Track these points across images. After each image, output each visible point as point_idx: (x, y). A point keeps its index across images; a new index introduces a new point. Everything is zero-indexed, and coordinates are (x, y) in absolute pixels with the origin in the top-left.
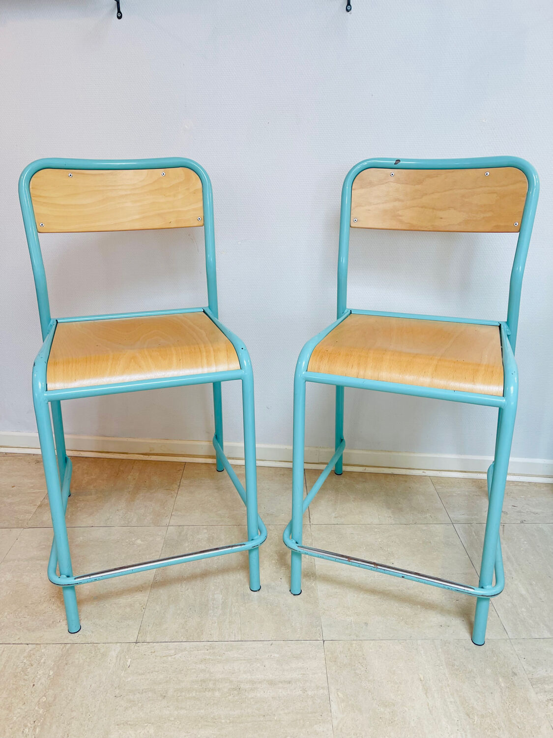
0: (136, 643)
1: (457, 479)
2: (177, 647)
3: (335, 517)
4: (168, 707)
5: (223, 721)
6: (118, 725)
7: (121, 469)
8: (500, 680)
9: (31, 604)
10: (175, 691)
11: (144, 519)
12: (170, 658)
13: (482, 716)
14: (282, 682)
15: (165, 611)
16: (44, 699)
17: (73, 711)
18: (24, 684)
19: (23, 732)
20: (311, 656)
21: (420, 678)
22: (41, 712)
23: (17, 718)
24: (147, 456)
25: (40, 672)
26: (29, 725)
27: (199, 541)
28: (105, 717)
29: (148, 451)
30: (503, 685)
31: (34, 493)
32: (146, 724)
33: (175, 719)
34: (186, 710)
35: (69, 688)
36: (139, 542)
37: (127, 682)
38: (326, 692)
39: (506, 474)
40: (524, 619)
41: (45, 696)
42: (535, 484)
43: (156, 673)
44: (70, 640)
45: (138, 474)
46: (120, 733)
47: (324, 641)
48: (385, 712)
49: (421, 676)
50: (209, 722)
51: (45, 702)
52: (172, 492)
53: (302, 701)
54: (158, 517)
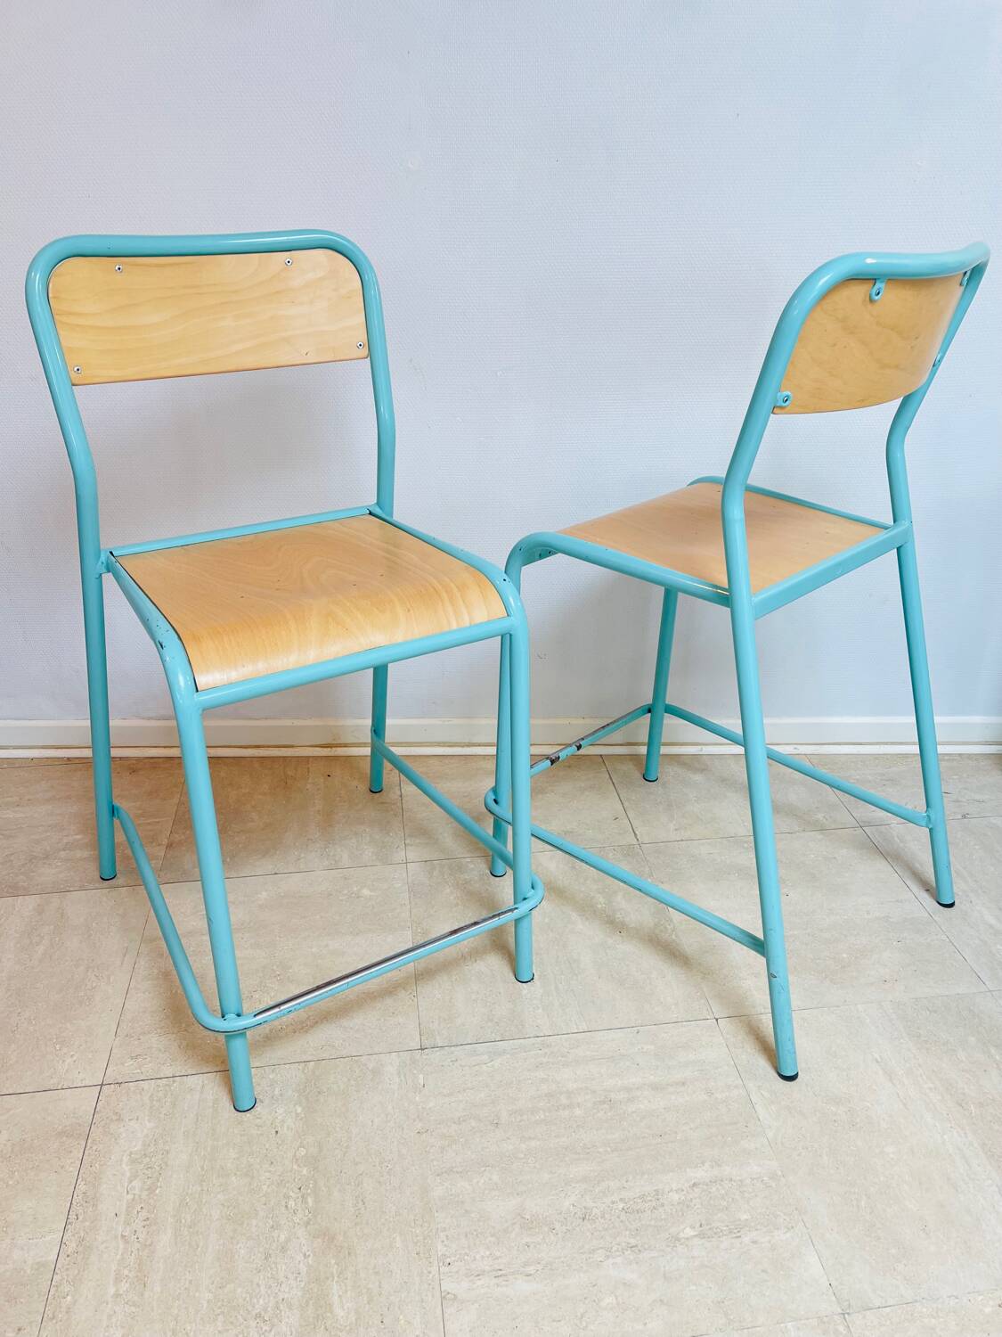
0: (422, 1049)
1: (850, 756)
2: (492, 1051)
3: (676, 830)
4: (508, 1139)
5: (601, 1150)
6: (438, 1175)
7: (289, 773)
8: (993, 1051)
10: (511, 1115)
11: (361, 854)
12: (484, 1067)
13: (981, 1105)
14: (672, 1085)
15: (451, 998)
16: (303, 1152)
17: (357, 1164)
18: (259, 1132)
19: (286, 1206)
20: (704, 1043)
21: (876, 1059)
22: (305, 1172)
23: (268, 1186)
24: (329, 749)
25: (280, 1111)
26: (291, 1194)
27: (466, 883)
28: (413, 1165)
29: (329, 741)
31: (149, 824)
32: (483, 1169)
33: (526, 1155)
34: (539, 1140)
35: (338, 1129)
36: (366, 892)
37: (430, 1109)
38: (743, 1092)
39: (936, 744)
41: (302, 1146)
42: (970, 756)
43: (472, 1091)
44: (311, 1055)
45: (322, 780)
46: (447, 1188)
47: (717, 1020)
48: (840, 1112)
49: (877, 1056)
50: (579, 1154)
51: (305, 1155)
52: (393, 807)
53: (711, 1108)
54: (384, 850)
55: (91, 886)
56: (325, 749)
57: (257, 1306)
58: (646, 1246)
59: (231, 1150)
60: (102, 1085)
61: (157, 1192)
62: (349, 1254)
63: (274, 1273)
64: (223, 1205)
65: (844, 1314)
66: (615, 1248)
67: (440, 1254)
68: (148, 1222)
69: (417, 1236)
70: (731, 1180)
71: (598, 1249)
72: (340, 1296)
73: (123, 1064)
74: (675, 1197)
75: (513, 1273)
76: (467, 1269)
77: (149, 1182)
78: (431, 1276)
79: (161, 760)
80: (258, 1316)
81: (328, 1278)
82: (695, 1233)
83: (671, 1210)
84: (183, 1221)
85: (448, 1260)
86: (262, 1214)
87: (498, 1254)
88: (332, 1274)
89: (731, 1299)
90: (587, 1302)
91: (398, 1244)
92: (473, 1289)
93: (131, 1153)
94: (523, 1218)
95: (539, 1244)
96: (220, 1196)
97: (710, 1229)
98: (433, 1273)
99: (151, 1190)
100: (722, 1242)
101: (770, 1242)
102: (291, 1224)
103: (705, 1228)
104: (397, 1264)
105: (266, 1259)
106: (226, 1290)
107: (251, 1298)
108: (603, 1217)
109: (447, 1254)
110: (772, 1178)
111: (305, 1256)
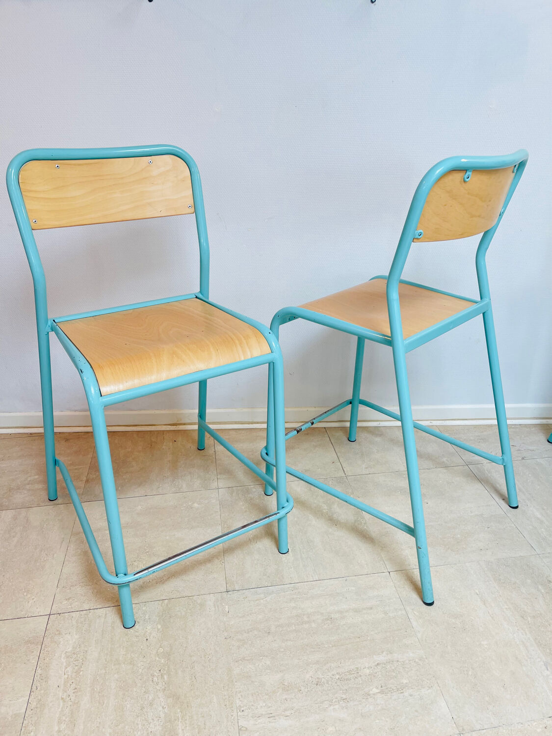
0: (227, 592)
1: (460, 427)
2: (265, 591)
3: (366, 468)
4: (275, 640)
5: (326, 646)
6: (237, 662)
7: (153, 440)
8: (540, 587)
10: (276, 627)
11: (193, 484)
12: (262, 601)
13: (534, 617)
14: (365, 609)
15: (243, 563)
16: (161, 650)
17: (192, 656)
18: (137, 640)
19: (153, 681)
20: (382, 586)
21: (476, 593)
22: (163, 661)
23: (142, 670)
24: (175, 426)
25: (149, 628)
26: (155, 674)
27: (251, 499)
28: (223, 656)
29: (175, 422)
30: (543, 591)
31: (76, 469)
32: (261, 658)
33: (285, 649)
34: (292, 641)
35: (181, 637)
36: (196, 505)
37: (232, 625)
38: (404, 612)
39: (506, 419)
40: (545, 537)
41: (160, 647)
42: (526, 426)
43: (255, 615)
44: (166, 596)
45: (171, 444)
46: (241, 669)
48: (457, 622)
49: (477, 591)
50: (314, 648)
51: (163, 652)
52: (210, 458)
53: (387, 622)
54: (206, 482)
55: (43, 504)
56: (173, 427)
58: (351, 699)
59: (122, 650)
60: (50, 615)
61: (81, 673)
62: (188, 706)
63: (146, 717)
64: (117, 680)
65: (460, 734)
66: (334, 700)
67: (238, 705)
68: (75, 691)
69: (225, 696)
70: (398, 661)
71: (325, 701)
72: (182, 730)
73: (61, 603)
74: (367, 671)
75: (278, 715)
76: (253, 714)
77: (76, 668)
79: (82, 434)
81: (176, 720)
82: (379, 691)
83: (365, 678)
84: (95, 689)
85: (242, 709)
86: (139, 685)
87: (270, 705)
88: (178, 717)
89: (398, 727)
90: (319, 730)
91: (215, 700)
92: (256, 725)
93: (66, 652)
94: (283, 684)
95: (293, 699)
96: (116, 676)
97: (387, 688)
98: (234, 716)
99: (78, 672)
100: (393, 696)
101: (419, 695)
102: (155, 690)
103: (383, 688)
104: (214, 711)
105: (141, 710)
106: (120, 727)
107: (133, 732)
108: (328, 683)
109: (242, 705)
110: (420, 660)
111: (163, 708)
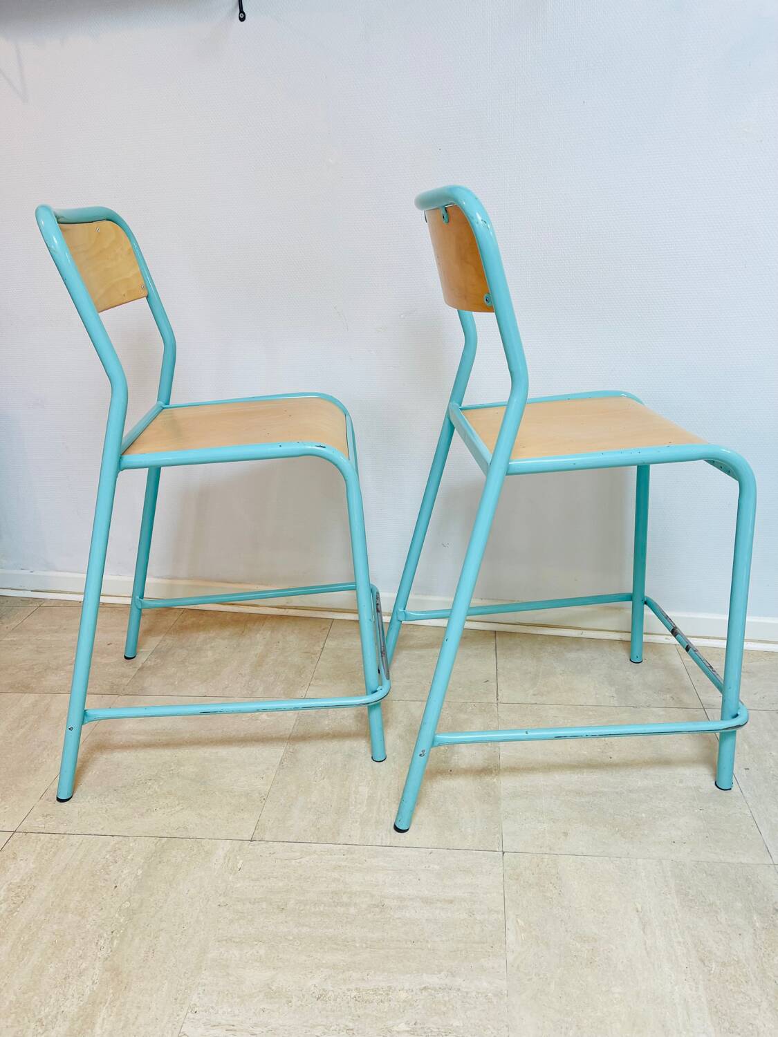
0: (251, 841)
2: (305, 850)
3: (534, 695)
4: (286, 922)
5: (358, 945)
6: (219, 941)
7: (248, 626)
8: (755, 918)
9: (122, 787)
10: (297, 904)
11: (274, 689)
12: (293, 862)
13: (724, 964)
14: (441, 902)
15: (292, 805)
16: (127, 904)
17: (162, 921)
18: (103, 885)
19: (97, 943)
20: (484, 871)
21: (637, 909)
22: (122, 920)
23: (91, 926)
24: (283, 610)
25: (126, 871)
26: (105, 935)
27: (343, 718)
28: (203, 930)
30: (757, 925)
32: (256, 943)
33: (294, 938)
34: (310, 927)
35: (160, 892)
36: (264, 717)
37: (236, 888)
38: (501, 917)
41: (129, 900)
43: (275, 880)
44: (168, 833)
45: (269, 633)
46: (221, 953)
47: (504, 853)
48: (583, 949)
49: (639, 907)
50: (339, 944)
51: (128, 908)
52: (313, 656)
53: (467, 927)
54: (291, 688)
56: (281, 610)
57: (42, 1013)
58: (361, 1032)
59: (78, 895)
60: (15, 832)
61: (15, 914)
62: (125, 988)
63: (66, 991)
64: (54, 933)
66: (333, 1028)
67: (192, 1003)
69: (181, 985)
70: (459, 990)
72: (104, 1019)
73: (35, 819)
74: (403, 995)
75: (242, 1030)
76: (207, 1020)
77: (13, 906)
78: (178, 1018)
79: (162, 609)
80: (40, 1020)
81: (101, 1003)
82: (408, 1029)
84: (22, 939)
85: (196, 1009)
86: (77, 945)
87: (237, 1012)
88: (107, 1000)
91: (165, 989)
93: (11, 883)
94: (270, 988)
95: (273, 1011)
96: (55, 927)
97: (423, 1028)
98: (181, 1016)
99: (11, 912)
102: (94, 957)
103: (418, 1026)
104: (156, 1004)
105: (65, 979)
106: (26, 996)
107: (41, 1006)
108: (335, 1000)
109: (198, 1004)
110: (495, 995)
111: (93, 983)
